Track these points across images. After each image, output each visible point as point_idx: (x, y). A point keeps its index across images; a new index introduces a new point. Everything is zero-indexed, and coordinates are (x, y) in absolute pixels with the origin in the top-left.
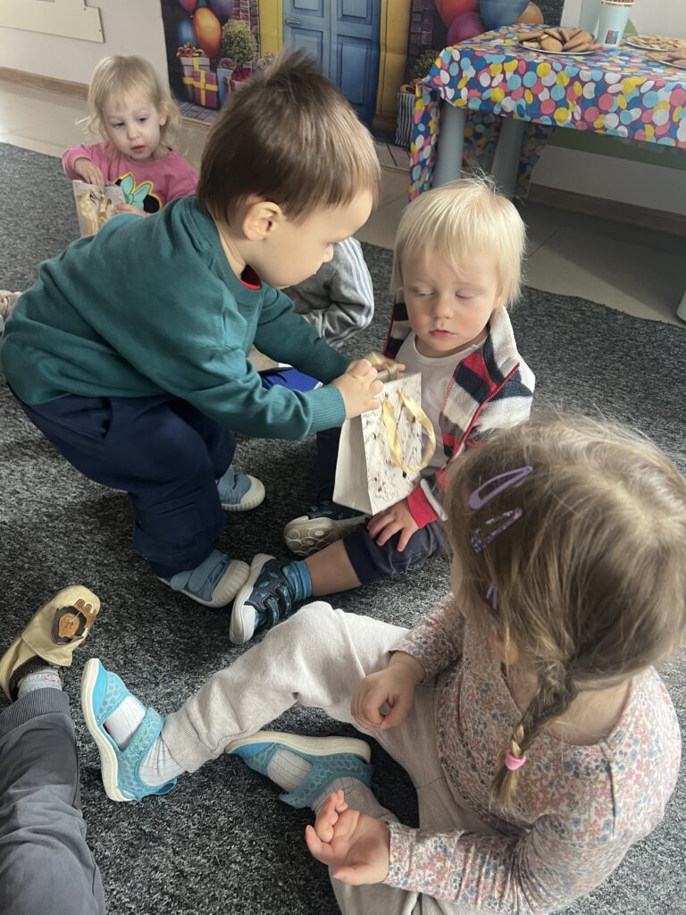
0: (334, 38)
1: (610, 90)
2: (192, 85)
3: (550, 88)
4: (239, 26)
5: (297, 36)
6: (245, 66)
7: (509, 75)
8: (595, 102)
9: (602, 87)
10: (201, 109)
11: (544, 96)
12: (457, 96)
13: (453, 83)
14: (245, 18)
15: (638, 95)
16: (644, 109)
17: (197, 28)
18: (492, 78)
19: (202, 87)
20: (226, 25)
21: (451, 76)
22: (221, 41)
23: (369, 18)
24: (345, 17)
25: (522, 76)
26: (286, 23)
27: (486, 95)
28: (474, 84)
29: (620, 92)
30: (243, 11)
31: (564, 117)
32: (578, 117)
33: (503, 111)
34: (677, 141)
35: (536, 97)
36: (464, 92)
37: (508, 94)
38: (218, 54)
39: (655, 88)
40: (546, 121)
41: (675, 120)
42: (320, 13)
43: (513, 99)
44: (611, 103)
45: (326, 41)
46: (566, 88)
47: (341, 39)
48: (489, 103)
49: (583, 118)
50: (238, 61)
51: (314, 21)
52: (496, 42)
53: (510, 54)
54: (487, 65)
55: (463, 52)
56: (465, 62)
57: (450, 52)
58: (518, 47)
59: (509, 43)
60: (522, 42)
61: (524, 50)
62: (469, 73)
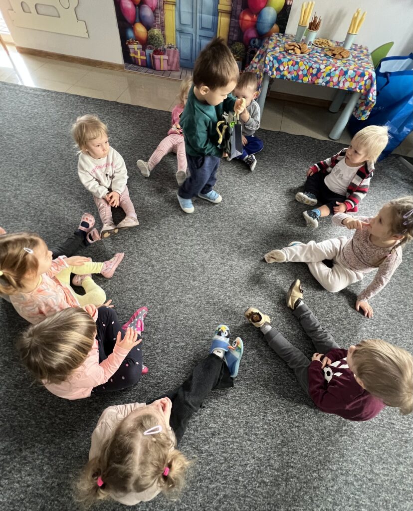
0: (198, 37)
1: (322, 71)
2: (134, 57)
3: (302, 70)
4: (156, 31)
5: (182, 36)
6: (159, 49)
7: (290, 66)
8: (316, 75)
9: (319, 70)
10: (139, 67)
11: (300, 73)
12: (272, 74)
13: (271, 69)
14: (159, 28)
15: (329, 72)
16: (331, 77)
17: (136, 32)
18: (284, 67)
19: (139, 57)
20: (150, 31)
21: (270, 67)
22: (147, 37)
23: (212, 29)
24: (202, 28)
25: (294, 66)
26: (177, 30)
27: (282, 73)
28: (278, 69)
29: (324, 72)
30: (158, 25)
31: (306, 80)
32: (310, 80)
33: (287, 78)
34: (339, 87)
35: (298, 74)
36: (275, 72)
37: (289, 73)
38: (146, 43)
39: (335, 70)
40: (300, 81)
41: (340, 80)
42: (191, 26)
43: (291, 74)
44: (321, 75)
45: (194, 38)
46: (307, 70)
47: (200, 38)
48: (283, 76)
49: (312, 80)
50: (156, 47)
51: (189, 29)
52: (278, 49)
53: (289, 57)
54: (283, 63)
55: (273, 58)
56: (275, 61)
57: (269, 57)
58: (286, 52)
59: (282, 50)
60: (288, 50)
61: (290, 54)
62: (276, 65)
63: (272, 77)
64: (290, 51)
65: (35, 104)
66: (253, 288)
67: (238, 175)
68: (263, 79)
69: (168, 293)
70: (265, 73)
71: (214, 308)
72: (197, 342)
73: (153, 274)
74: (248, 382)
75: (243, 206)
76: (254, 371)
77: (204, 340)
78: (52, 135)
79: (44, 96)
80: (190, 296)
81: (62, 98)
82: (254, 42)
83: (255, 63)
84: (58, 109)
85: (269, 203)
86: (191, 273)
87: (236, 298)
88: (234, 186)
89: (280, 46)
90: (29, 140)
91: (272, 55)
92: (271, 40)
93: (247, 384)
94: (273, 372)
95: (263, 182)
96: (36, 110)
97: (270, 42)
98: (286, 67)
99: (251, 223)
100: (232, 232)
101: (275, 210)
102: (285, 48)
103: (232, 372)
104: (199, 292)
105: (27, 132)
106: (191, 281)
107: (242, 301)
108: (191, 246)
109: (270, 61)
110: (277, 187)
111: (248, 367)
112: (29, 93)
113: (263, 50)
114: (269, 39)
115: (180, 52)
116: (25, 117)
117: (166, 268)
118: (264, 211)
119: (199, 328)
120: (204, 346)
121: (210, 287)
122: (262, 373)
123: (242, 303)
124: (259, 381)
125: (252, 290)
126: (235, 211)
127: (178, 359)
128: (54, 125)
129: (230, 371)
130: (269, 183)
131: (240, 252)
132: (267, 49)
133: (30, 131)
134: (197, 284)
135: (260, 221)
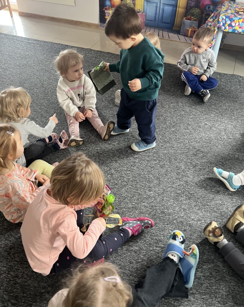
7: (240, 23)
20: (123, 1)
26: (145, 0)
27: (234, 28)
28: (230, 25)
33: (238, 32)
36: (227, 27)
37: (240, 28)
47: (164, 5)
48: (235, 30)
52: (229, 11)
53: (239, 17)
54: (234, 20)
55: (225, 17)
56: (227, 19)
57: (222, 17)
58: (237, 13)
59: (233, 12)
60: (239, 12)
61: (240, 15)
62: (229, 22)
63: (225, 31)
64: (240, 13)
65: (27, 49)
66: (208, 204)
67: (194, 107)
68: (217, 32)
69: (124, 199)
70: (219, 28)
71: (169, 218)
72: (151, 249)
73: (111, 181)
74: (204, 297)
75: (198, 131)
76: (210, 286)
77: (158, 247)
78: (37, 70)
79: (34, 44)
80: (145, 204)
81: (47, 45)
82: (209, 8)
83: (210, 22)
84: (44, 52)
85: (224, 131)
86: (147, 184)
87: (191, 211)
88: (190, 115)
89: (232, 9)
90: (19, 72)
91: (225, 15)
92: (224, 6)
93: (203, 298)
94: (232, 291)
95: (217, 113)
96: (27, 53)
97: (223, 7)
98: (237, 24)
99: (206, 146)
100: (187, 152)
101: (230, 137)
102: (235, 10)
103: (187, 282)
104: (154, 201)
105: (18, 67)
106: (147, 191)
107: (197, 215)
108: (148, 161)
109: (223, 19)
110: (232, 118)
111: (204, 280)
112: (24, 42)
113: (217, 13)
114: (222, 5)
115: (146, 15)
116: (18, 57)
117: (124, 177)
118: (218, 137)
119: (153, 235)
120: (158, 253)
121: (165, 198)
122: (219, 289)
123: (197, 216)
124: (216, 297)
125: (208, 205)
126: (191, 135)
127: (131, 263)
128: (39, 63)
129: (185, 280)
130: (223, 114)
131: (195, 170)
132: (220, 12)
133: (20, 66)
134: (152, 194)
135: (215, 145)
